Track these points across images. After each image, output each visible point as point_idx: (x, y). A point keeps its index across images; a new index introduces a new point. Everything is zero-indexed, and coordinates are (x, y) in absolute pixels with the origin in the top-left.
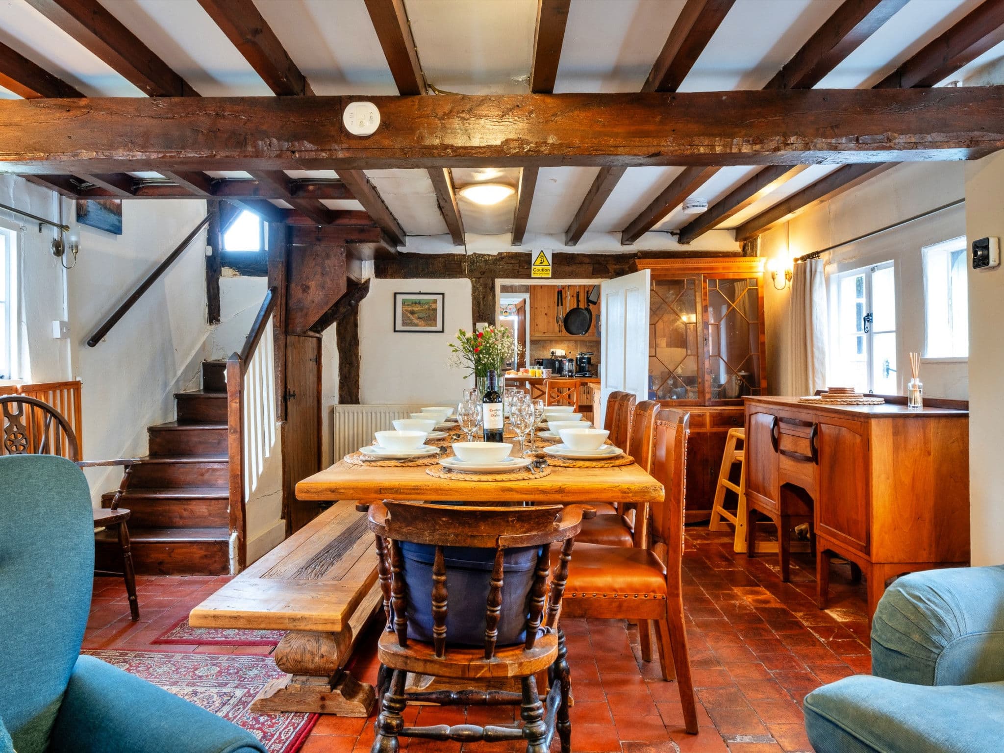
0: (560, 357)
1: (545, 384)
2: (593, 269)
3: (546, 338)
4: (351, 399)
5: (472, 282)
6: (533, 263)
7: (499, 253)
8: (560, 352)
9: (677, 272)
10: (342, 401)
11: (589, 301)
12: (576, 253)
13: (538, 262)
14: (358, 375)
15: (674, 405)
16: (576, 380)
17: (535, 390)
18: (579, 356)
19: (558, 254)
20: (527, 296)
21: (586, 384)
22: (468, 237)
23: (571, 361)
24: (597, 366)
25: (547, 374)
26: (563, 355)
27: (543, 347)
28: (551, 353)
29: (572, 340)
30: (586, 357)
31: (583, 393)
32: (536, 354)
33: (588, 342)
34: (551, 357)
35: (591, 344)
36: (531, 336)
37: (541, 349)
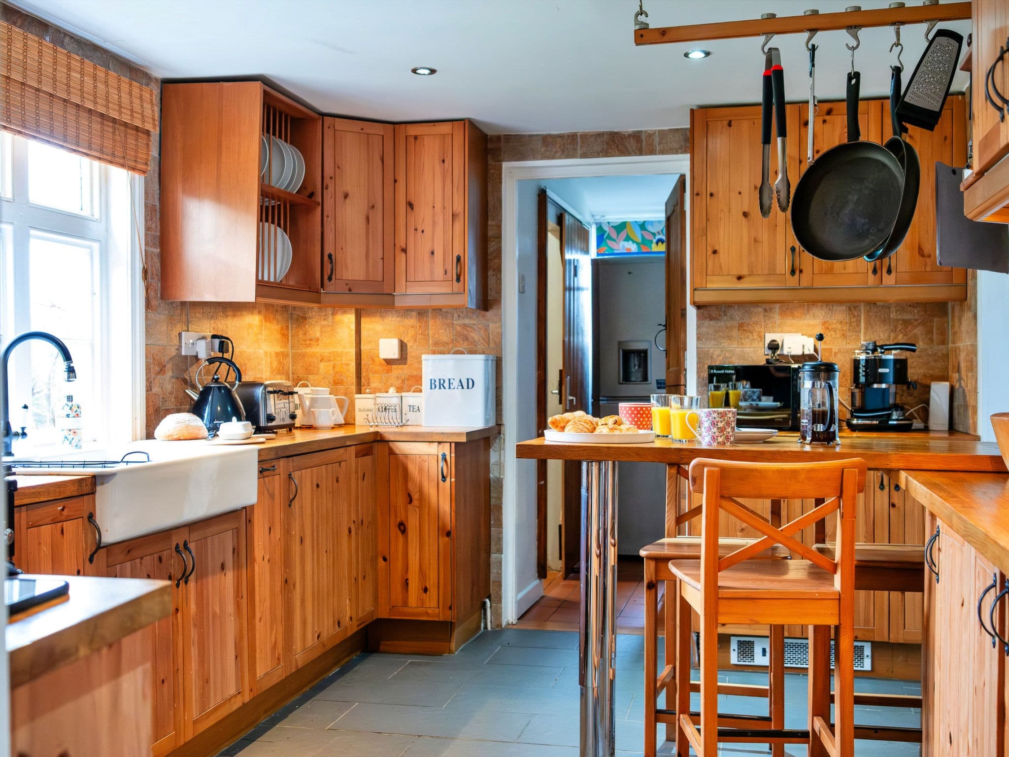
0: (797, 356)
3: (750, 296)
8: (796, 342)
11: (904, 114)
20: (683, 163)
23: (822, 374)
24: (928, 388)
25: (715, 430)
26: (807, 352)
27: (741, 326)
28: (766, 345)
29: (840, 302)
30: (891, 357)
31: (877, 486)
32: (717, 352)
33: (893, 309)
34: (767, 360)
35: (907, 317)
36: (695, 290)
37: (735, 333)
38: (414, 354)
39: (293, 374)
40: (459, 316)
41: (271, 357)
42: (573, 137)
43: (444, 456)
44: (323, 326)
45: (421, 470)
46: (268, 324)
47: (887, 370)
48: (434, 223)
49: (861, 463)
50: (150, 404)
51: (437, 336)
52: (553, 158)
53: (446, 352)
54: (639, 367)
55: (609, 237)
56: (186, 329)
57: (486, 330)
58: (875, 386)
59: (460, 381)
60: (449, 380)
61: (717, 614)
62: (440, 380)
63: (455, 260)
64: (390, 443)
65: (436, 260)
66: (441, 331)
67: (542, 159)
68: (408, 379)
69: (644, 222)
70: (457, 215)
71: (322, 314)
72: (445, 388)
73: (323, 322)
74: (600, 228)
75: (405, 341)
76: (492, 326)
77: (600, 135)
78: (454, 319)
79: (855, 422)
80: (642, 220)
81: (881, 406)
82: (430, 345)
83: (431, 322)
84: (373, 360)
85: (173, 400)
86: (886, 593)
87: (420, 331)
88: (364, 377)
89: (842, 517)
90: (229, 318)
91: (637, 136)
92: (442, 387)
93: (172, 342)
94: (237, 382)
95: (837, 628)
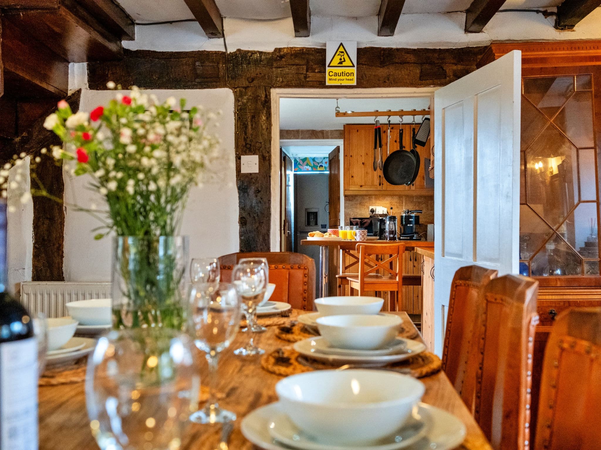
0: (381, 215)
1: (358, 250)
2: (421, 72)
3: (364, 193)
4: (52, 273)
5: (235, 93)
6: (327, 64)
7: (276, 50)
8: (381, 209)
9: (561, 65)
10: (37, 277)
11: (416, 142)
12: (394, 47)
13: (336, 62)
14: (61, 237)
15: (559, 284)
16: (399, 244)
17: (348, 257)
18: (404, 215)
19: (366, 49)
20: (340, 143)
21: (413, 248)
22: (228, 25)
23: (392, 219)
24: (427, 226)
25: (361, 236)
26: (384, 213)
27: (360, 204)
28: (370, 211)
29: (396, 195)
30: (414, 215)
31: (409, 260)
32: (352, 213)
33: (415, 198)
34: (370, 216)
35: (419, 200)
36: (345, 190)
37: (358, 206)
42: (298, 131)
47: (412, 220)
49: (404, 244)
52: (290, 139)
54: (314, 219)
55: (299, 164)
58: (408, 225)
61: (364, 288)
67: (286, 139)
69: (314, 158)
74: (295, 160)
77: (308, 131)
79: (401, 238)
80: (314, 157)
81: (410, 232)
86: (412, 286)
89: (399, 259)
91: (322, 132)
95: (397, 292)
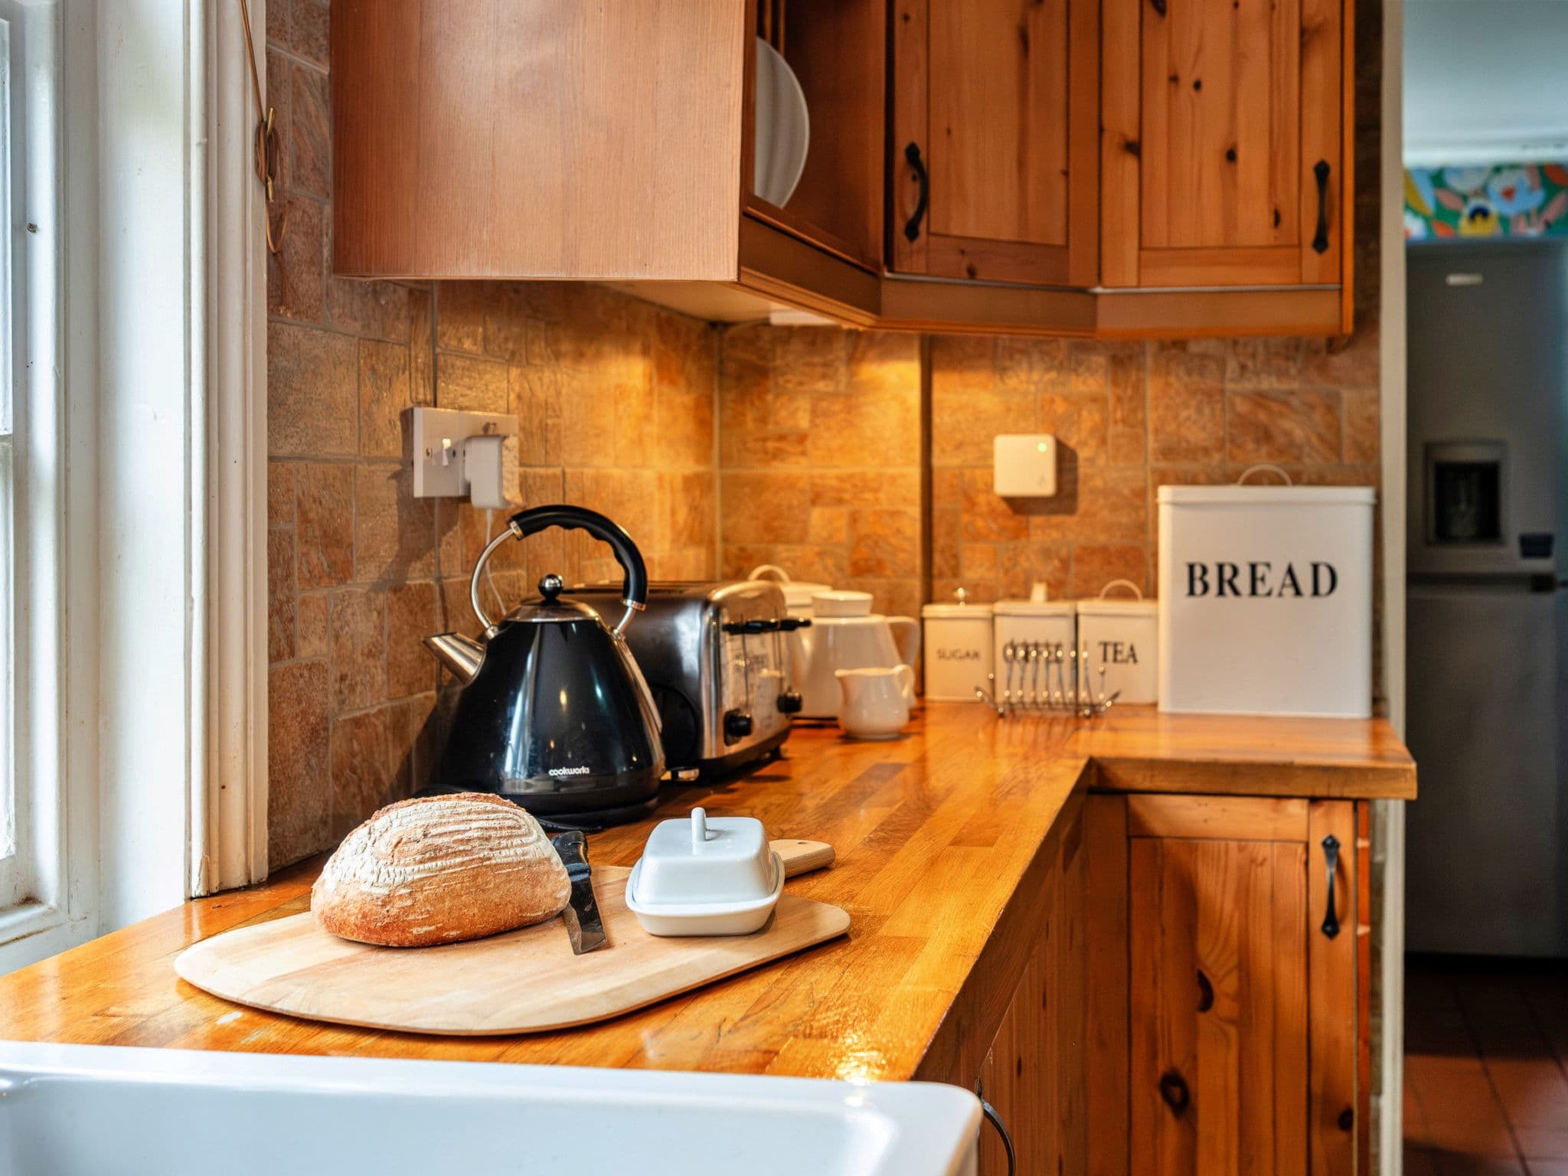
38: (1098, 483)
39: (725, 539)
40: (1243, 368)
41: (672, 491)
43: (1331, 846)
44: (823, 396)
45: (1245, 892)
46: (666, 389)
48: (1238, 58)
50: (287, 710)
51: (1171, 427)
53: (1202, 477)
56: (429, 397)
57: (1331, 407)
59: (1290, 571)
60: (1253, 567)
62: (1221, 567)
63: (1310, 177)
64: (1135, 801)
65: (1241, 177)
66: (1184, 414)
68: (1079, 560)
70: (1319, 30)
71: (817, 359)
72: (1236, 592)
73: (821, 386)
75: (1072, 443)
76: (1348, 396)
78: (1229, 375)
82: (1151, 458)
83: (1152, 387)
84: (971, 501)
85: (380, 677)
87: (1119, 415)
88: (942, 552)
90: (566, 364)
92: (1227, 589)
93: (378, 444)
94: (629, 603)
